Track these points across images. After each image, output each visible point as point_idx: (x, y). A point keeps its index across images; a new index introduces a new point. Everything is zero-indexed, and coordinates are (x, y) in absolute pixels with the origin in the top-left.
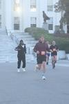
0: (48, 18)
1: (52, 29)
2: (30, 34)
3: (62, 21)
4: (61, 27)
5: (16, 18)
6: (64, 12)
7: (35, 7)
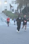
2: (4, 13)
3: (18, 8)
4: (17, 10)
6: (19, 4)
7: (6, 2)
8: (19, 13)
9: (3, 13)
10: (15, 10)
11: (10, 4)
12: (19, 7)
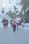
1: (18, 13)
5: (3, 8)
7: (11, 3)
8: (24, 14)
9: (8, 15)
11: (14, 6)
12: (23, 9)
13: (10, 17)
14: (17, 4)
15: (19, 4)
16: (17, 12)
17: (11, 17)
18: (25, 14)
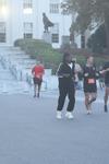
0: (51, 25)
1: (57, 42)
2: (22, 49)
6: (77, 14)
8: (79, 47)
9: (18, 48)
10: (64, 37)
11: (44, 14)
13: (27, 57)
14: (54, 9)
15: (61, 10)
16: (55, 38)
17: (32, 58)
18: (83, 46)
